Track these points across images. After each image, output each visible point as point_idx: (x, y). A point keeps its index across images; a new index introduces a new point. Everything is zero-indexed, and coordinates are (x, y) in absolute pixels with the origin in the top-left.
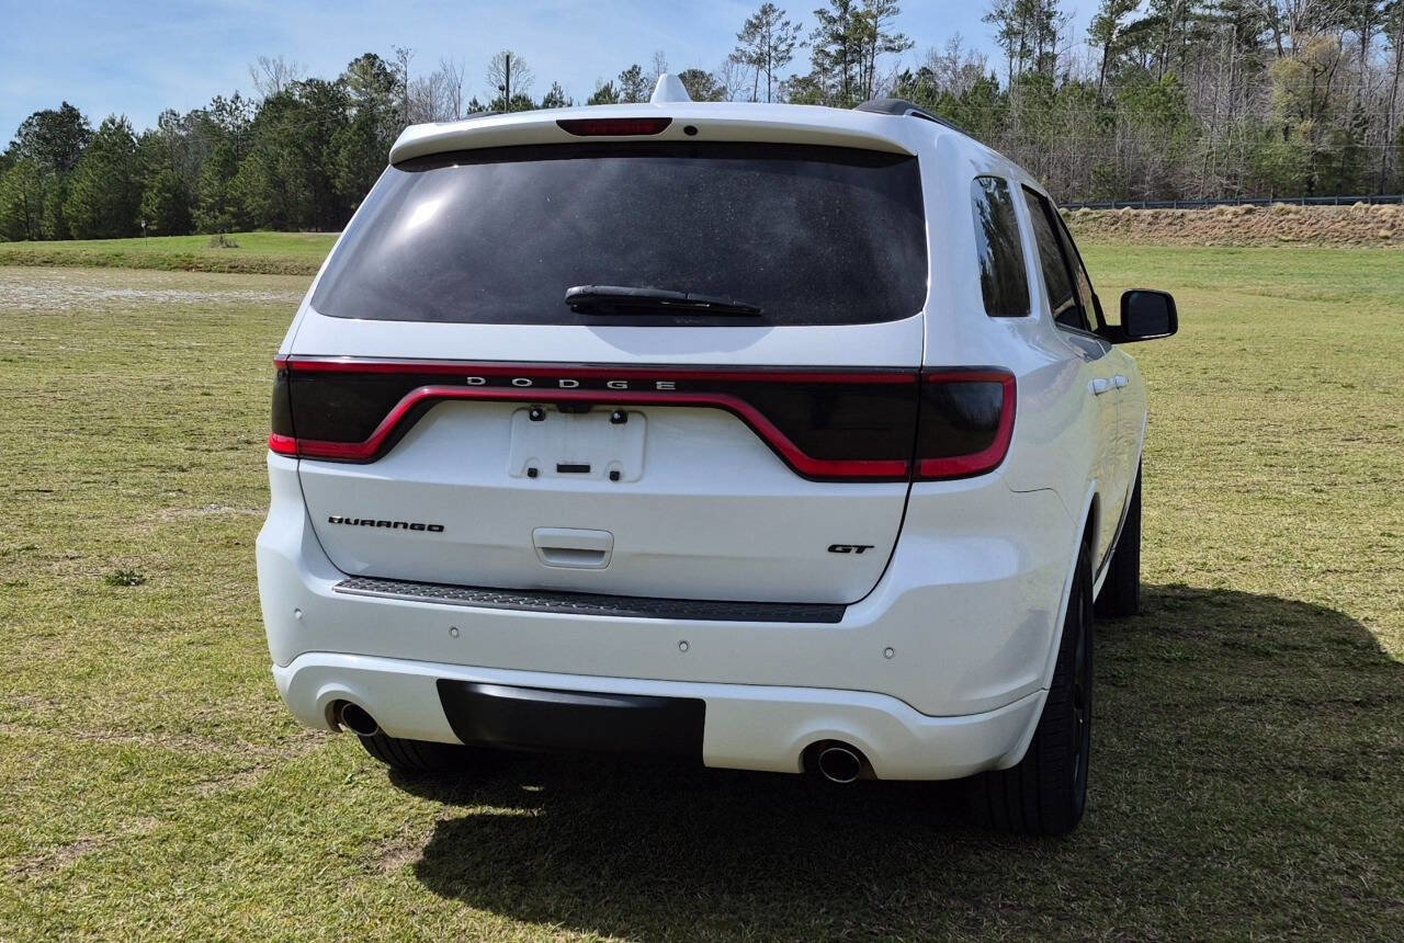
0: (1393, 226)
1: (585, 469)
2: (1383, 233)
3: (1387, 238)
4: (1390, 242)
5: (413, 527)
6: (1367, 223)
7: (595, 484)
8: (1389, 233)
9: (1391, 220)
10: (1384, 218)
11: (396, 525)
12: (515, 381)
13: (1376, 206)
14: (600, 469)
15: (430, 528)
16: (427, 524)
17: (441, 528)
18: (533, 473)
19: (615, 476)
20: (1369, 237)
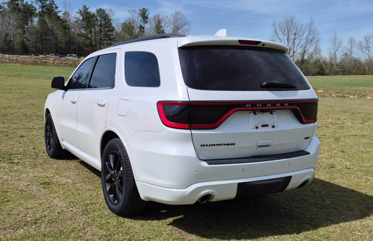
0: (9, 60)
1: (267, 126)
2: (7, 61)
3: (8, 62)
4: (9, 63)
5: (227, 145)
6: (3, 58)
7: (269, 129)
8: (9, 61)
9: (8, 58)
10: (7, 58)
11: (222, 145)
12: (257, 105)
13: (4, 55)
14: (270, 125)
15: (231, 144)
16: (231, 143)
17: (234, 144)
18: (257, 128)
19: (273, 127)
20: (4, 62)
